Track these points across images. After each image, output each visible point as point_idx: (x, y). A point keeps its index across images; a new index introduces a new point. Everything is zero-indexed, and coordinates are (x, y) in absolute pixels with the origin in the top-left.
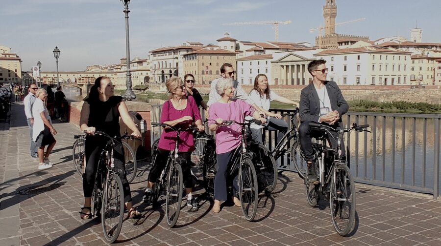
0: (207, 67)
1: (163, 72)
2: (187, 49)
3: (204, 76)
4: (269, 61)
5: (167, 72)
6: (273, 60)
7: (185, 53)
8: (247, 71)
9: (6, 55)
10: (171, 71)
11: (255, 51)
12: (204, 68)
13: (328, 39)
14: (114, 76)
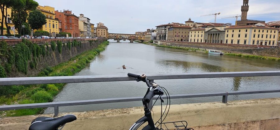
0: (177, 34)
1: (160, 35)
2: (171, 26)
3: (176, 38)
4: (203, 31)
5: (162, 35)
6: (205, 31)
7: (169, 27)
8: (193, 36)
9: (101, 26)
10: (163, 35)
11: (202, 27)
12: (176, 34)
13: (242, 22)
14: (143, 36)
